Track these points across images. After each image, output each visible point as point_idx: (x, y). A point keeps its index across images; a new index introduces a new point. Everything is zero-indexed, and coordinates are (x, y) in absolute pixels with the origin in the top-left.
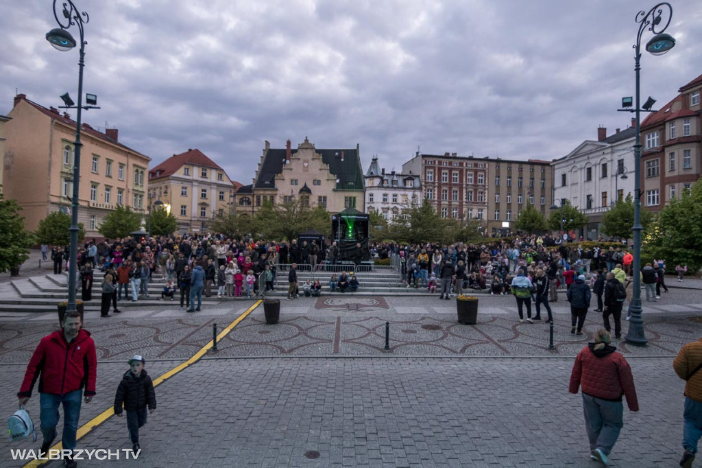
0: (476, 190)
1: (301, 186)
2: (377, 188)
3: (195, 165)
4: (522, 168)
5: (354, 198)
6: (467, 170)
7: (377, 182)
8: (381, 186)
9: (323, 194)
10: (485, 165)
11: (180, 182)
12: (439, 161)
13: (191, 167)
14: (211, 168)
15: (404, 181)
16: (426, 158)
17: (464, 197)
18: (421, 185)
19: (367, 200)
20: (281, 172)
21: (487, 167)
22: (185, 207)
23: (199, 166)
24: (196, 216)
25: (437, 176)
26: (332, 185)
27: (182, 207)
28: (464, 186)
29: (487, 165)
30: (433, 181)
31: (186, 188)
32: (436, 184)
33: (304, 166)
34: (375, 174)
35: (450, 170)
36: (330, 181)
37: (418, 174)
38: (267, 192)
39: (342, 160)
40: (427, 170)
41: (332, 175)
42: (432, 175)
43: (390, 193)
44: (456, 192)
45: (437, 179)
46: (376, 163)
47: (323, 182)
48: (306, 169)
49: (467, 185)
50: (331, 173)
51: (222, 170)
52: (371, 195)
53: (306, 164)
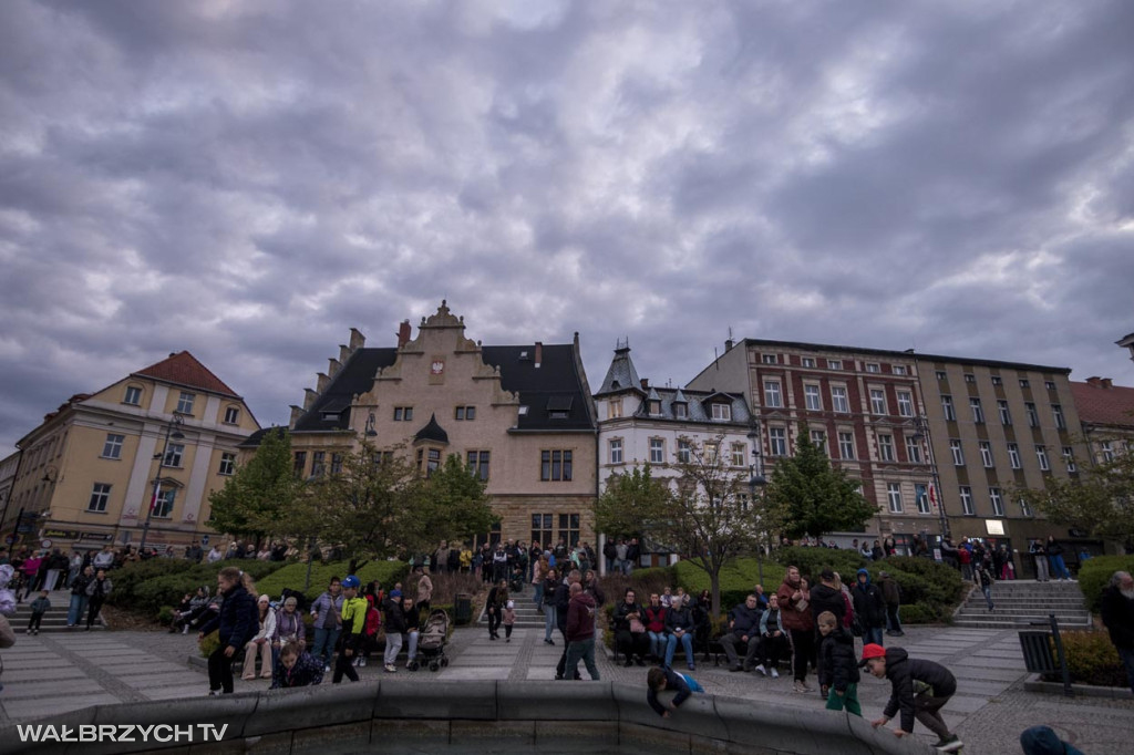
0: (898, 432)
1: (419, 422)
2: (632, 423)
3: (162, 383)
4: (998, 379)
5: (569, 452)
6: (866, 381)
7: (630, 406)
8: (642, 418)
9: (479, 445)
10: (909, 368)
11: (106, 422)
12: (791, 357)
13: (148, 386)
14: (207, 393)
15: (706, 406)
16: (757, 349)
17: (872, 450)
18: (752, 417)
19: (604, 459)
20: (368, 387)
21: (914, 372)
22: (107, 488)
23: (172, 386)
24: (136, 513)
25: (791, 395)
26: (507, 420)
27: (97, 487)
28: (867, 420)
29: (913, 368)
30: (782, 406)
31: (120, 438)
32: (793, 415)
33: (433, 371)
34: (623, 385)
35: (825, 380)
36: (501, 409)
37: (740, 392)
38: (327, 442)
39: (537, 365)
40: (764, 378)
41: (509, 394)
42: (780, 391)
43: (670, 436)
44: (848, 436)
45: (792, 400)
46: (627, 359)
47: (482, 410)
48: (437, 380)
49: (874, 418)
50: (504, 388)
51: (240, 400)
52: (616, 442)
53: (438, 367)
